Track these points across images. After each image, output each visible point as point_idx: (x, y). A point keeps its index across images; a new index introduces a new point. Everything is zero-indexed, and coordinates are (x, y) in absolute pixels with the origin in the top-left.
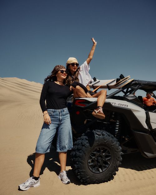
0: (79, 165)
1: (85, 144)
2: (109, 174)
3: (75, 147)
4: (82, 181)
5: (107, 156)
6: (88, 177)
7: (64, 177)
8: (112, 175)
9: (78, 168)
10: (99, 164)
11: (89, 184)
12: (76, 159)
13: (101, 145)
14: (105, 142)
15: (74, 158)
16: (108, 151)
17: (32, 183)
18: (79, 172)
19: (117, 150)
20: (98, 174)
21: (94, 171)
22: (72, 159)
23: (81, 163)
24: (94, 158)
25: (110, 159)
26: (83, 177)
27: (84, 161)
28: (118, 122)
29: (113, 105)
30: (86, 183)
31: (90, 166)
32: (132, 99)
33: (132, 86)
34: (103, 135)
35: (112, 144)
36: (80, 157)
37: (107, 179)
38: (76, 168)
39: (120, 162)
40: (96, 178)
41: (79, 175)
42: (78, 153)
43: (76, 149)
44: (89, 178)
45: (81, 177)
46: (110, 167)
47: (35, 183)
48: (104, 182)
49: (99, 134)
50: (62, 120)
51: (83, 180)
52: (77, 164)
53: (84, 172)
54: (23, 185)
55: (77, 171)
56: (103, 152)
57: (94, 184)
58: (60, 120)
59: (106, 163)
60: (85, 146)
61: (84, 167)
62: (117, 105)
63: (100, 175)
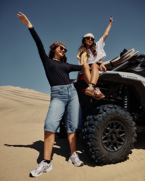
0: (93, 143)
1: (98, 119)
2: (125, 152)
3: (86, 123)
4: (97, 162)
5: (120, 133)
6: (103, 156)
7: (76, 160)
8: (128, 153)
9: (92, 146)
10: (113, 141)
11: (105, 164)
12: (90, 136)
13: (114, 119)
14: (118, 116)
15: (87, 135)
16: (122, 126)
17: (45, 168)
18: (93, 151)
19: (131, 125)
20: (113, 153)
21: (109, 150)
22: (84, 137)
23: (95, 140)
24: (108, 135)
25: (124, 135)
26: (98, 157)
27: (98, 138)
28: (126, 98)
29: (122, 76)
30: (101, 163)
31: (104, 144)
32: (140, 71)
33: (138, 58)
34: (115, 108)
35: (126, 118)
36: (93, 133)
37: (124, 158)
38: (90, 146)
39: (135, 138)
40: (112, 157)
41: (93, 154)
42: (91, 129)
43: (88, 124)
44: (105, 157)
45: (96, 156)
46: (125, 144)
47: (48, 167)
48: (120, 162)
49: (111, 107)
50: (71, 96)
51: (98, 160)
52: (90, 142)
53: (99, 150)
54: (36, 171)
55: (91, 150)
56: (117, 128)
57: (110, 164)
58: (69, 96)
59: (120, 140)
60: (98, 120)
61: (98, 145)
62: (126, 77)
63: (116, 153)
